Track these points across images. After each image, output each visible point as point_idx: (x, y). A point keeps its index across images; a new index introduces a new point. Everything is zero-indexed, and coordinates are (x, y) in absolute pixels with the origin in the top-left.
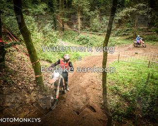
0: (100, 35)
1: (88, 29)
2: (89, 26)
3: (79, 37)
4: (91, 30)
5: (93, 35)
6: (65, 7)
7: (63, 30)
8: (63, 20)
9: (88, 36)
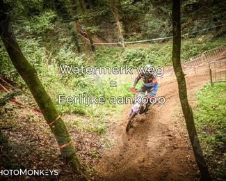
0: (164, 41)
1: (140, 35)
2: (139, 31)
3: (125, 54)
4: (145, 36)
5: (150, 45)
6: (88, 8)
7: (93, 48)
8: (88, 31)
9: (141, 50)
